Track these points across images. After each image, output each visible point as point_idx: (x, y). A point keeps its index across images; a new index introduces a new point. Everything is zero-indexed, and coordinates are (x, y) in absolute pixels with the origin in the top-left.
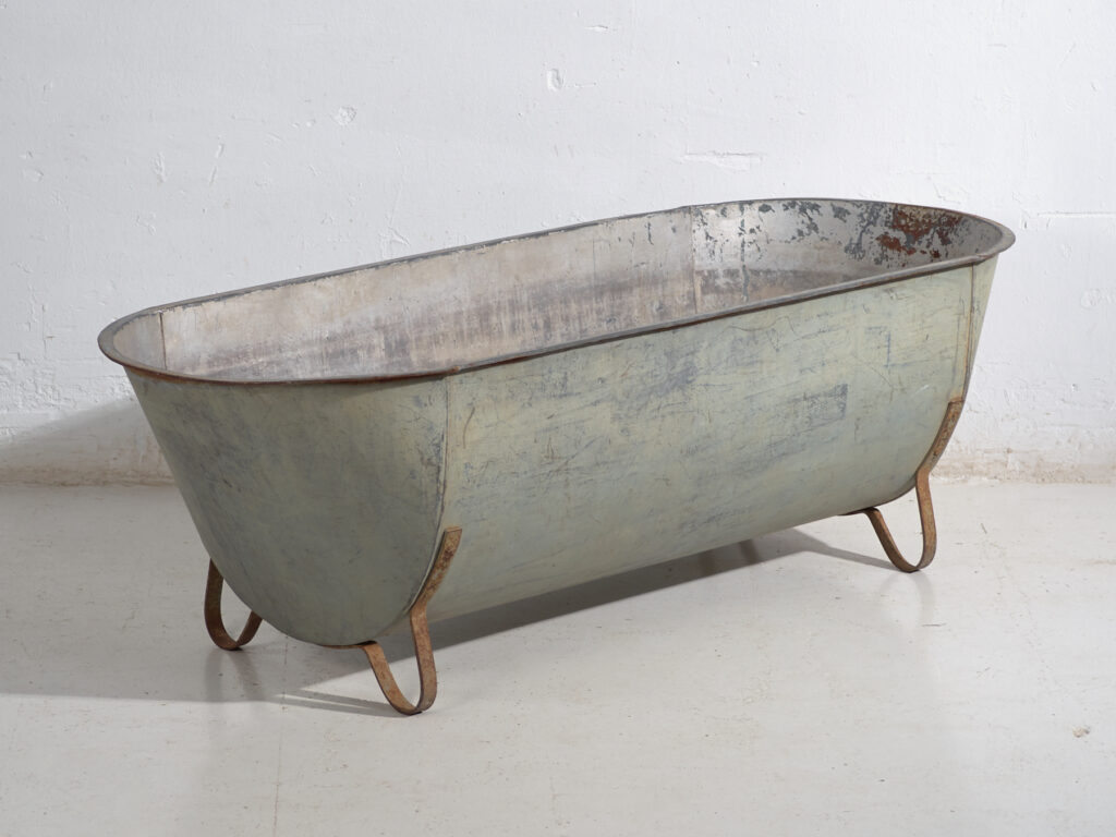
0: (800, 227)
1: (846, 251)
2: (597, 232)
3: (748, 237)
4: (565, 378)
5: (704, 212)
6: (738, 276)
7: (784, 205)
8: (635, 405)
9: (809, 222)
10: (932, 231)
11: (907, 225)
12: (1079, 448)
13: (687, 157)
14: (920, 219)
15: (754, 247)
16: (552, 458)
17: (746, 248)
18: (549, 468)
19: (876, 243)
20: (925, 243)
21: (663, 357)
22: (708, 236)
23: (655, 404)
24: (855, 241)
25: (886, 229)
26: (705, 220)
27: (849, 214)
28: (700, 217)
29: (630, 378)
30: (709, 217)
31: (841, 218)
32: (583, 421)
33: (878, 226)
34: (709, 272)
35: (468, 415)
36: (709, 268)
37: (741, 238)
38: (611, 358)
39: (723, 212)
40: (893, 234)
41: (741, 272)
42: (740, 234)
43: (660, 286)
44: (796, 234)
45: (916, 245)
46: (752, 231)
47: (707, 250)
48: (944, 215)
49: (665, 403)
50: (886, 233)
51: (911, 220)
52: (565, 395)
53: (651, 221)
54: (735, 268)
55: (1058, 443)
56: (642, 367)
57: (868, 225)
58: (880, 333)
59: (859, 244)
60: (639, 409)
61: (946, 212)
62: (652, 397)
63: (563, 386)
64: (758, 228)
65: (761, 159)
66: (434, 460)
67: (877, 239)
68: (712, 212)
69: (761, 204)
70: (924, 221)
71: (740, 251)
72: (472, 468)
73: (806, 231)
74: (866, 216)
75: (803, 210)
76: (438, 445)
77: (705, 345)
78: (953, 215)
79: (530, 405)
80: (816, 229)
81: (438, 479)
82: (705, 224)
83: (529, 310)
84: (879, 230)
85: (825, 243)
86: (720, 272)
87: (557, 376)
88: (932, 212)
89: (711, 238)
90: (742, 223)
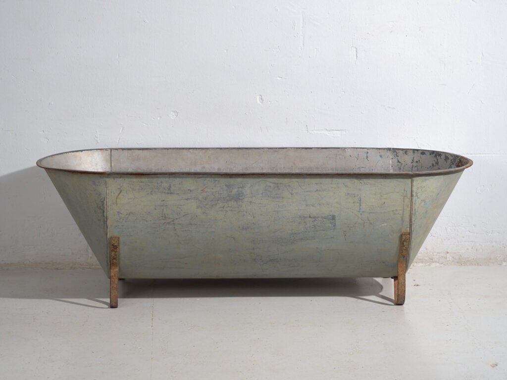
0: (433, 162)
2: (338, 152)
3: (415, 164)
4: (170, 186)
5: (398, 152)
7: (430, 153)
8: (210, 203)
9: (436, 161)
15: (416, 168)
16: (165, 217)
17: (413, 169)
18: (163, 221)
21: (224, 186)
22: (398, 161)
23: (221, 205)
27: (448, 159)
28: (395, 153)
29: (206, 192)
30: (399, 154)
31: (446, 161)
32: (181, 205)
35: (118, 193)
37: (412, 164)
38: (195, 182)
39: (405, 153)
42: (412, 163)
44: (431, 165)
46: (417, 162)
47: (398, 167)
49: (226, 205)
51: (461, 164)
52: (171, 193)
53: (368, 151)
56: (213, 189)
57: (452, 164)
58: (354, 197)
60: (212, 206)
62: (219, 202)
63: (169, 189)
64: (419, 161)
66: (101, 207)
68: (401, 152)
69: (421, 151)
71: (411, 169)
72: (121, 214)
73: (435, 164)
74: (453, 160)
75: (436, 156)
76: (103, 202)
77: (249, 185)
79: (152, 194)
80: (438, 164)
81: (104, 216)
82: (397, 156)
87: (165, 185)
89: (400, 162)
90: (414, 157)
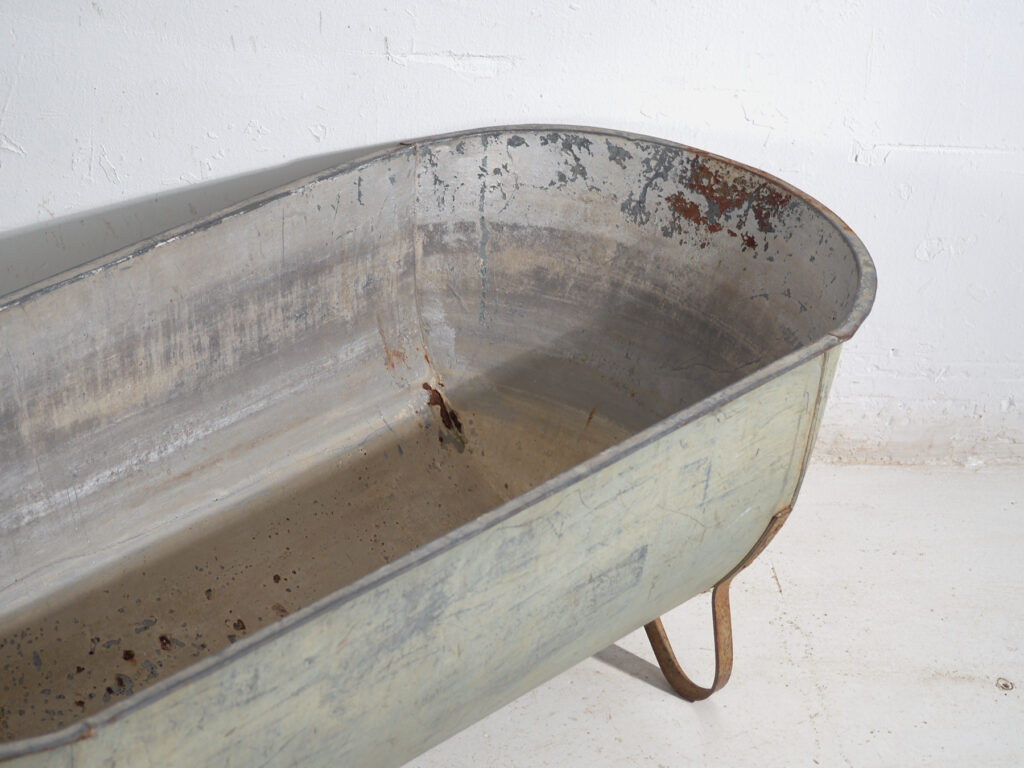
0: (562, 168)
1: (623, 209)
2: (289, 205)
3: (490, 180)
4: (256, 676)
5: (434, 150)
6: (473, 231)
7: (542, 138)
8: (354, 674)
9: (574, 163)
10: (746, 205)
11: (710, 187)
12: (890, 424)
13: (412, 57)
14: (730, 184)
15: (497, 193)
17: (487, 194)
19: (665, 205)
20: (734, 221)
21: (400, 600)
22: (437, 180)
23: (384, 662)
24: (637, 197)
25: (681, 188)
26: (435, 161)
27: (630, 157)
28: (428, 157)
29: (351, 643)
30: (440, 156)
31: (619, 163)
32: (278, 721)
33: (670, 181)
34: (435, 226)
36: (435, 221)
37: (481, 181)
38: (325, 626)
39: (460, 149)
40: (691, 197)
41: (478, 225)
42: (480, 176)
43: (369, 256)
44: (556, 178)
45: (722, 220)
46: (497, 171)
47: (434, 198)
48: (764, 185)
49: (399, 656)
50: (681, 193)
51: (717, 182)
52: (254, 698)
53: (362, 175)
54: (470, 220)
55: (864, 417)
56: (370, 624)
57: (656, 176)
58: (698, 469)
59: (641, 202)
60: (361, 676)
61: (768, 181)
62: (380, 655)
63: (252, 687)
64: (505, 167)
65: (513, 64)
67: (668, 199)
68: (445, 149)
69: (511, 136)
70: (734, 187)
71: (478, 199)
73: (569, 175)
74: (653, 163)
75: (567, 146)
77: (461, 564)
78: (778, 190)
79: (200, 728)
80: (583, 173)
82: (434, 165)
83: (191, 327)
84: (671, 187)
85: (593, 195)
86: (451, 226)
87: (243, 678)
88: (747, 177)
89: (440, 182)
90: (484, 161)
